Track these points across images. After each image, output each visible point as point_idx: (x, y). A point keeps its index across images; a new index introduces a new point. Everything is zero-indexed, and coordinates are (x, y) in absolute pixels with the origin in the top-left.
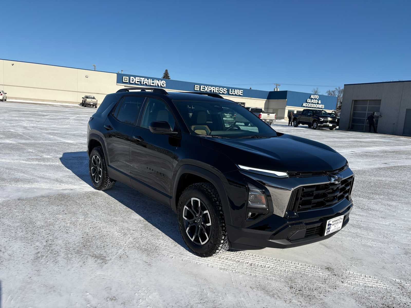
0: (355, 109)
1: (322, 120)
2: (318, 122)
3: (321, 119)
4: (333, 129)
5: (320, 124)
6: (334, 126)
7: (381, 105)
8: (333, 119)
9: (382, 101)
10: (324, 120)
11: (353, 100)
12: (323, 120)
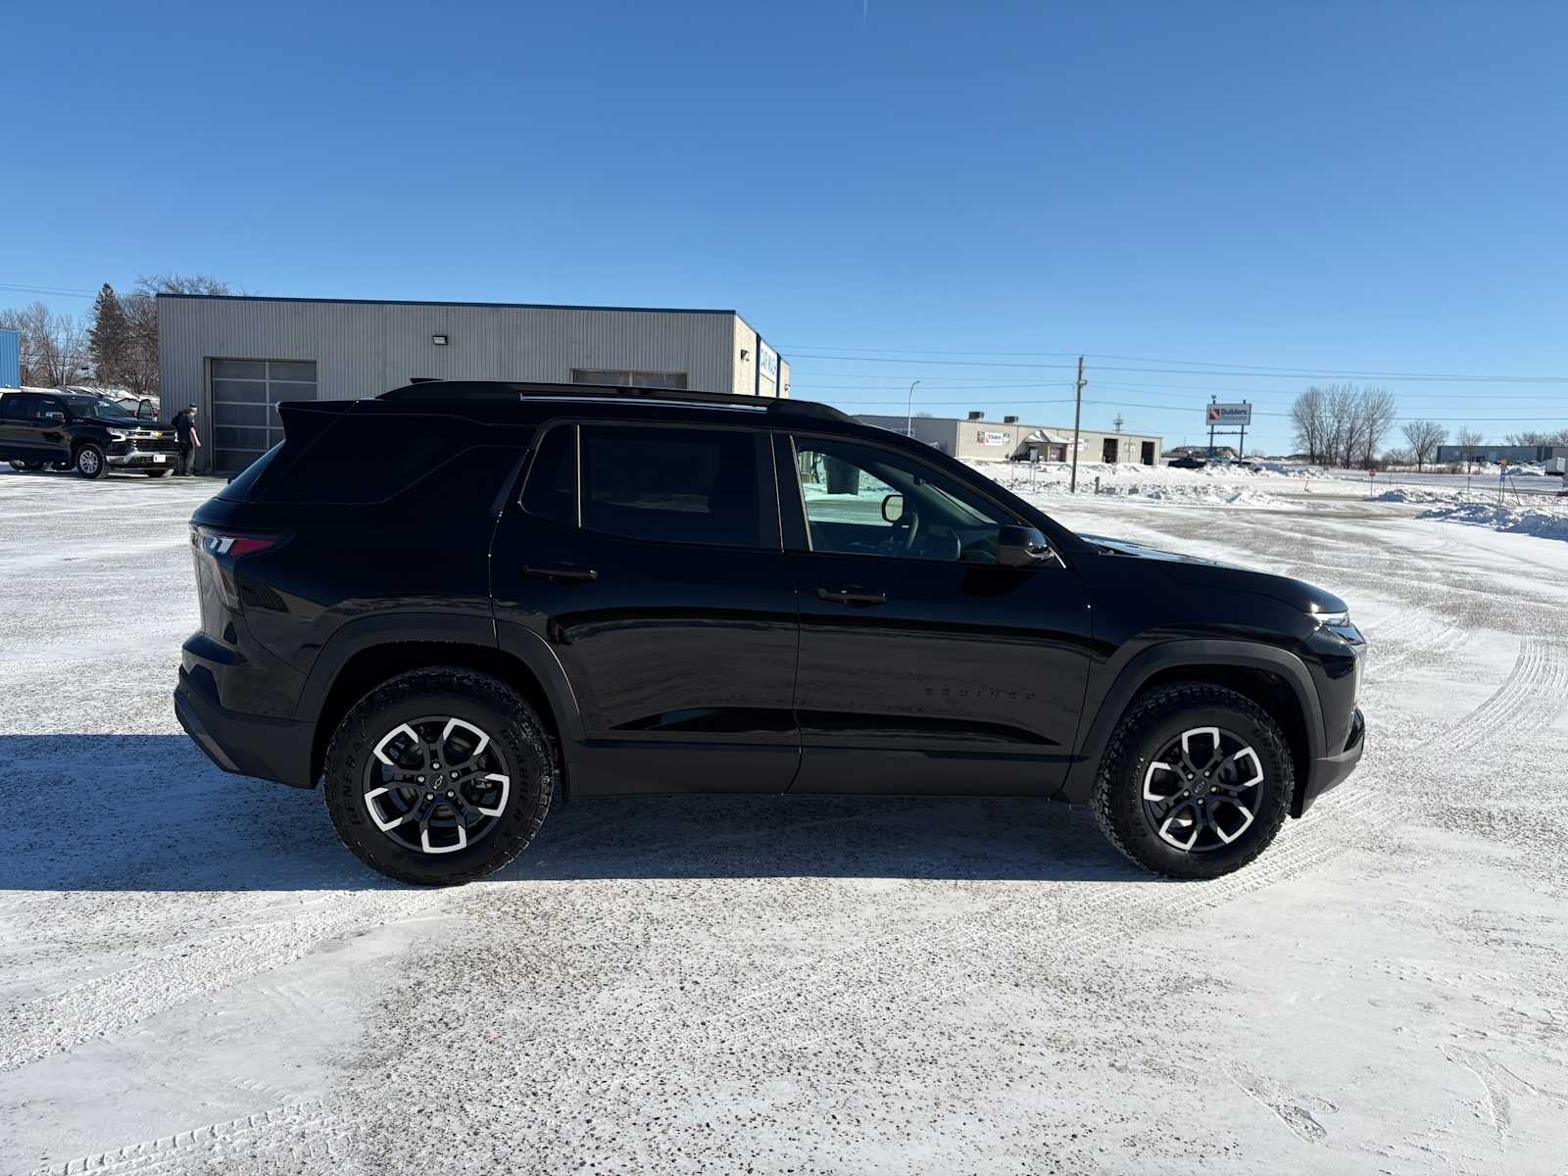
0: (216, 391)
1: (119, 437)
2: (104, 447)
3: (118, 434)
4: (164, 472)
5: (113, 457)
6: (170, 462)
7: (319, 379)
8: (163, 434)
9: (319, 366)
10: (128, 440)
11: (205, 358)
12: (123, 438)
